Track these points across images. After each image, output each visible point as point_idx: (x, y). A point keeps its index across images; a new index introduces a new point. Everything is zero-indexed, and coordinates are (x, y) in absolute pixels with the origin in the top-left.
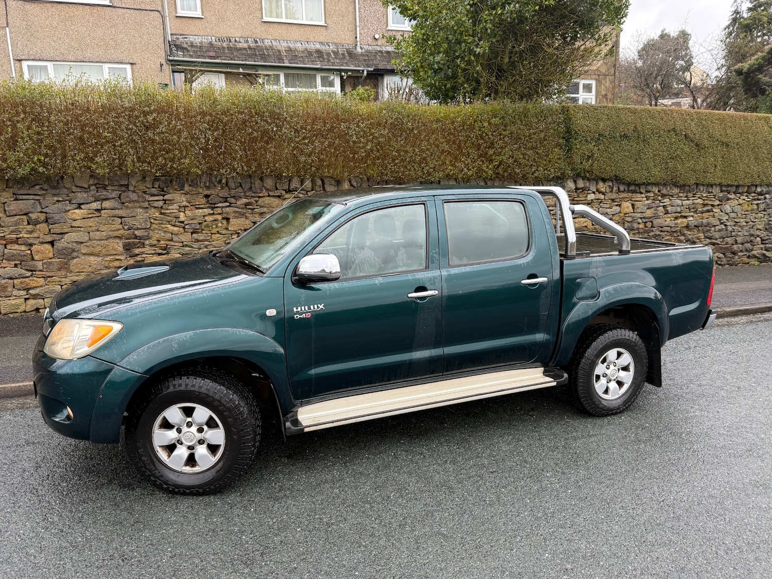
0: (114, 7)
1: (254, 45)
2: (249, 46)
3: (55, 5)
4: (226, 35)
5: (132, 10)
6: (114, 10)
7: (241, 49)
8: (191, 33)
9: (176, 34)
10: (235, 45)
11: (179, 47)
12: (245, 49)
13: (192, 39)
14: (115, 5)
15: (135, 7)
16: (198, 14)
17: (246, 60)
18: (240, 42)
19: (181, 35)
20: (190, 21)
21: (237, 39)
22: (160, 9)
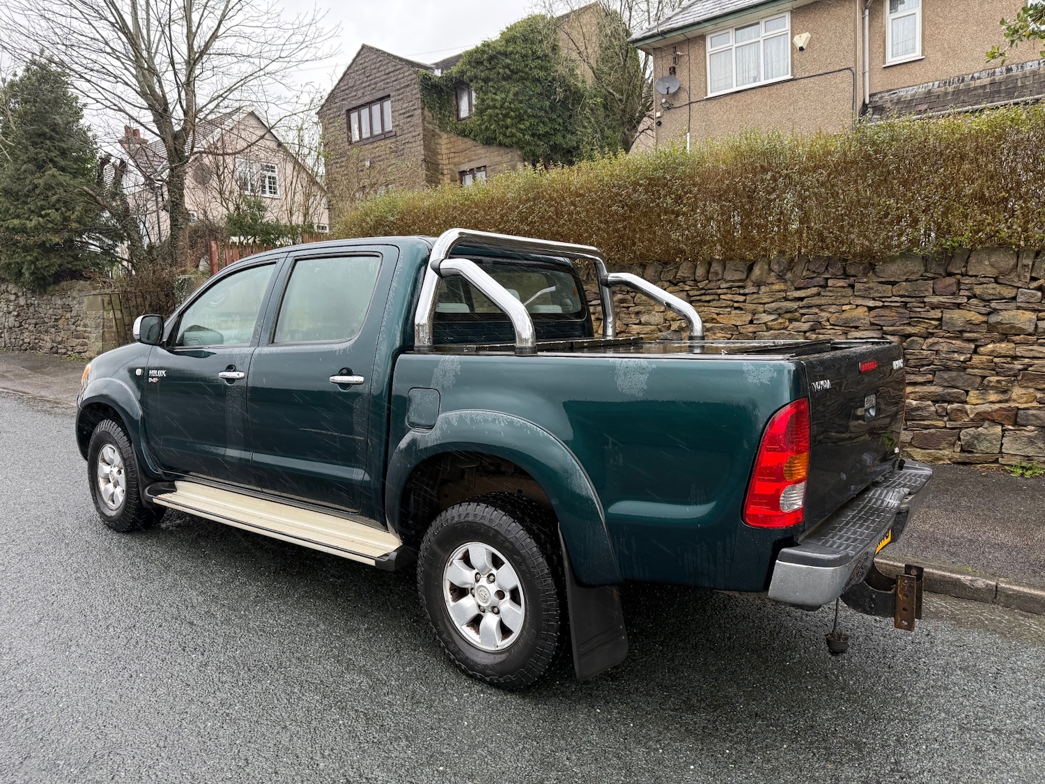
0: (796, 80)
1: (1005, 75)
2: (994, 79)
3: (734, 96)
4: (957, 74)
5: (816, 78)
6: (795, 82)
7: (975, 89)
8: (903, 85)
9: (880, 93)
10: (969, 85)
11: (879, 109)
12: (984, 87)
13: (902, 93)
14: (797, 77)
15: (821, 72)
16: (917, 55)
17: (975, 104)
18: (979, 78)
19: (888, 91)
20: (904, 68)
21: (976, 75)
22: (851, 65)
